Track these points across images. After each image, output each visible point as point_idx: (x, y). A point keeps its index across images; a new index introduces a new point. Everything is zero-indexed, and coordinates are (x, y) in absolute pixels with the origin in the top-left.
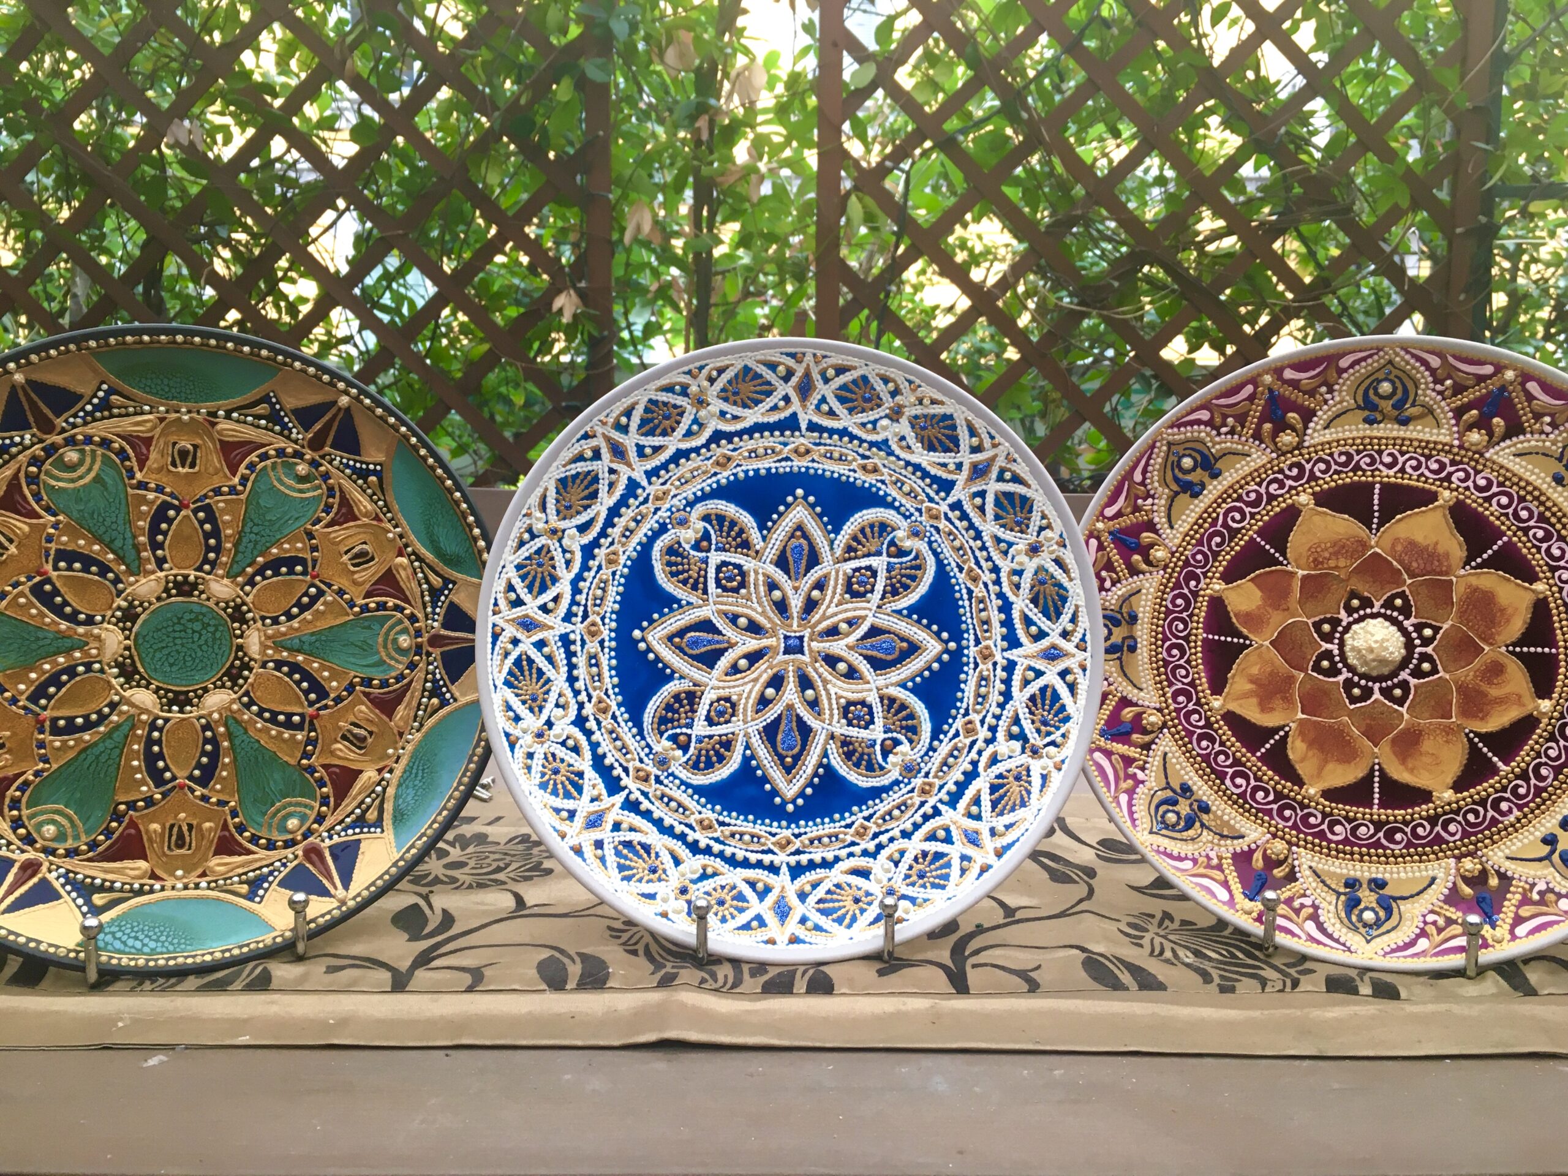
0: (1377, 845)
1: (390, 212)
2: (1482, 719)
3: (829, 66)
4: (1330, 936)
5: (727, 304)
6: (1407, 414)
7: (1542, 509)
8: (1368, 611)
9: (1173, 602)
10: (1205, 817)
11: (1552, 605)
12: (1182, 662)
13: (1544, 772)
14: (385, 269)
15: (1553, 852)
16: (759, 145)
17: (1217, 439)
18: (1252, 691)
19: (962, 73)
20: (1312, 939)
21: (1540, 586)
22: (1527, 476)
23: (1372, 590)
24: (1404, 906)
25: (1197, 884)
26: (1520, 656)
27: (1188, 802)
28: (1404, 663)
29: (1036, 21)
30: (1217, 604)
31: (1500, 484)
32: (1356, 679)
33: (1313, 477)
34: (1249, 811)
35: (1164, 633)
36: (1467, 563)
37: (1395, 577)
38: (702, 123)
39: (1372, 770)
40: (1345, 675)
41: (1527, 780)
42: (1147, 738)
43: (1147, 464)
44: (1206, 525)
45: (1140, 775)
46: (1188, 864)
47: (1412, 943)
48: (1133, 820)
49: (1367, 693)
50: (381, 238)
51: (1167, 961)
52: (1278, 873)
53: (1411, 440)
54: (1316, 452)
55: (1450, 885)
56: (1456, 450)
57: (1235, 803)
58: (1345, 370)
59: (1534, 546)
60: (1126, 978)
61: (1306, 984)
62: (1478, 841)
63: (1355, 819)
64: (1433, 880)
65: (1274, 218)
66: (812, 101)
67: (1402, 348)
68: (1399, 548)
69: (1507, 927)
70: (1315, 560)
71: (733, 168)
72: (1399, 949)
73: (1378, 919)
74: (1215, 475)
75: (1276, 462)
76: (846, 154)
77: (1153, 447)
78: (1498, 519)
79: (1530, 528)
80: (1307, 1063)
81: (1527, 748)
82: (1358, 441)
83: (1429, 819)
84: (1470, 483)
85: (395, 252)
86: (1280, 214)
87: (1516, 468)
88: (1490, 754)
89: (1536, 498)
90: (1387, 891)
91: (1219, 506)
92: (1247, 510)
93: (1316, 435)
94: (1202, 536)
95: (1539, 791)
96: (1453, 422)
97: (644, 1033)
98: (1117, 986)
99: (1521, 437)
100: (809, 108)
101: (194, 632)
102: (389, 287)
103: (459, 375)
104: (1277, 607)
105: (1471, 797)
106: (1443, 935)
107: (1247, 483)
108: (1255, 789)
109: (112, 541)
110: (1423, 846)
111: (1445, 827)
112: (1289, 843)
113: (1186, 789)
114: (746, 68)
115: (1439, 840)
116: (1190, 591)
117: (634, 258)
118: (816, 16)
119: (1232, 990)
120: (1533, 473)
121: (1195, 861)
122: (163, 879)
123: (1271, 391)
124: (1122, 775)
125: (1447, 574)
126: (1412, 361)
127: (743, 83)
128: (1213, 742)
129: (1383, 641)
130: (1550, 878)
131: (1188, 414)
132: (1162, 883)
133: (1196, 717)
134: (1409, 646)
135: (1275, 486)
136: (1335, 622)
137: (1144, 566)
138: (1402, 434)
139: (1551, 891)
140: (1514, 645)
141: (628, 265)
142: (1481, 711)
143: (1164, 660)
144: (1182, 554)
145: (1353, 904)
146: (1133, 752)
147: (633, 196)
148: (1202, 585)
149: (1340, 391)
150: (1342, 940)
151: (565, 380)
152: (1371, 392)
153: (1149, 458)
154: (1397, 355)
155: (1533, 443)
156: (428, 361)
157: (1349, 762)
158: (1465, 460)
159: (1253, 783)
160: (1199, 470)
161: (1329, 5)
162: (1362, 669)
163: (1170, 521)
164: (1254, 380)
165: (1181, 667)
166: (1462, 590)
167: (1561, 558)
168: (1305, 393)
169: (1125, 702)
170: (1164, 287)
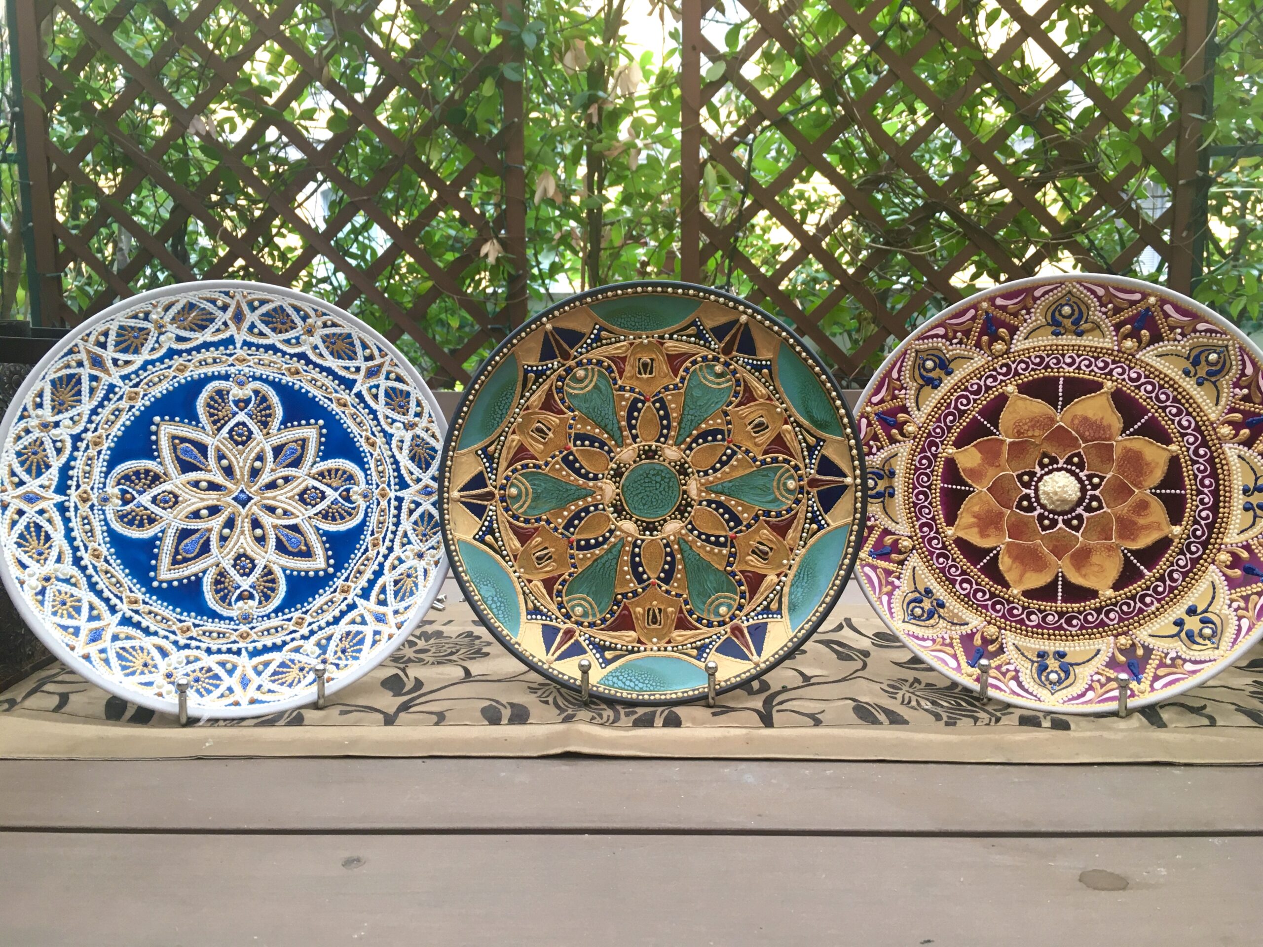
0: (1060, 628)
1: (357, 183)
2: (1133, 540)
3: (690, 64)
4: (1026, 691)
5: (613, 248)
6: (1082, 328)
7: (1175, 393)
8: (1055, 466)
9: (920, 462)
10: (941, 610)
11: (1182, 460)
12: (926, 504)
13: (1175, 576)
14: (353, 225)
15: (1181, 631)
16: (637, 126)
17: (950, 348)
18: (974, 523)
19: (792, 68)
20: (1014, 693)
21: (1173, 447)
22: (1165, 370)
23: (1058, 451)
24: (1078, 670)
25: (935, 657)
26: (1159, 496)
27: (930, 601)
28: (1080, 502)
29: (849, 27)
30: (950, 463)
31: (1147, 377)
32: (1046, 513)
33: (1017, 373)
34: (972, 606)
35: (913, 484)
36: (1123, 431)
37: (1074, 443)
38: (593, 110)
39: (1057, 576)
40: (1039, 510)
41: (1164, 582)
42: (902, 557)
43: (901, 366)
44: (943, 408)
45: (897, 582)
46: (929, 643)
47: (1083, 695)
48: (891, 614)
49: (1054, 523)
50: (351, 203)
51: (913, 708)
52: (992, 648)
53: (1085, 347)
54: (1019, 356)
55: (1110, 655)
56: (1116, 353)
57: (962, 600)
58: (1039, 298)
59: (1170, 419)
60: (882, 717)
61: (1005, 720)
62: (1130, 624)
63: (1045, 610)
64: (1098, 651)
65: (1036, 175)
66: (677, 92)
67: (1078, 283)
68: (1076, 422)
69: (1149, 683)
70: (1018, 431)
71: (617, 144)
72: (1074, 699)
73: (1060, 678)
74: (949, 373)
75: (991, 363)
76: (703, 132)
77: (905, 353)
78: (1145, 401)
79: (1167, 407)
80: (998, 767)
81: (1164, 559)
82: (1049, 348)
83: (1096, 609)
84: (1125, 376)
85: (362, 212)
86: (1041, 172)
87: (1157, 365)
88: (1138, 564)
89: (1171, 386)
90: (1067, 660)
91: (952, 394)
92: (971, 397)
93: (1019, 344)
94: (940, 415)
95: (1172, 589)
96: (1114, 333)
97: (553, 748)
98: (875, 721)
99: (1161, 344)
100: (675, 96)
101: (657, 482)
102: (356, 240)
103: (410, 305)
104: (992, 465)
105: (1125, 594)
106: (1104, 689)
107: (971, 378)
108: (976, 591)
109: (605, 425)
110: (1092, 628)
111: (1107, 615)
112: (1000, 628)
113: (928, 592)
114: (626, 68)
115: (1102, 624)
116: (932, 454)
117: (542, 213)
118: (679, 26)
119: (954, 724)
120: (1169, 369)
121: (934, 641)
122: (645, 644)
123: (987, 313)
124: (884, 582)
125: (1109, 439)
126: (1085, 291)
127: (624, 77)
128: (947, 559)
129: (1064, 486)
130: (1178, 649)
131: (929, 330)
132: (916, 660)
133: (936, 541)
134: (1083, 490)
135: (991, 380)
136: (1032, 474)
137: (899, 437)
138: (1078, 342)
139: (1179, 657)
140: (1156, 488)
141: (537, 219)
142: (1133, 534)
143: (913, 502)
144: (926, 428)
145: (1043, 669)
146: (891, 566)
147: (541, 167)
148: (940, 450)
149: (1036, 313)
150: (1035, 693)
151: (490, 307)
152: (1057, 313)
153: (903, 361)
154: (1074, 287)
155: (1169, 347)
156: (386, 295)
157: (1041, 572)
158: (1122, 360)
159: (975, 586)
160: (938, 370)
161: (1078, 8)
162: (1050, 507)
163: (917, 405)
164: (975, 306)
165: (925, 507)
166: (1119, 451)
167: (1189, 427)
168: (1011, 314)
169: (886, 532)
170: (951, 229)
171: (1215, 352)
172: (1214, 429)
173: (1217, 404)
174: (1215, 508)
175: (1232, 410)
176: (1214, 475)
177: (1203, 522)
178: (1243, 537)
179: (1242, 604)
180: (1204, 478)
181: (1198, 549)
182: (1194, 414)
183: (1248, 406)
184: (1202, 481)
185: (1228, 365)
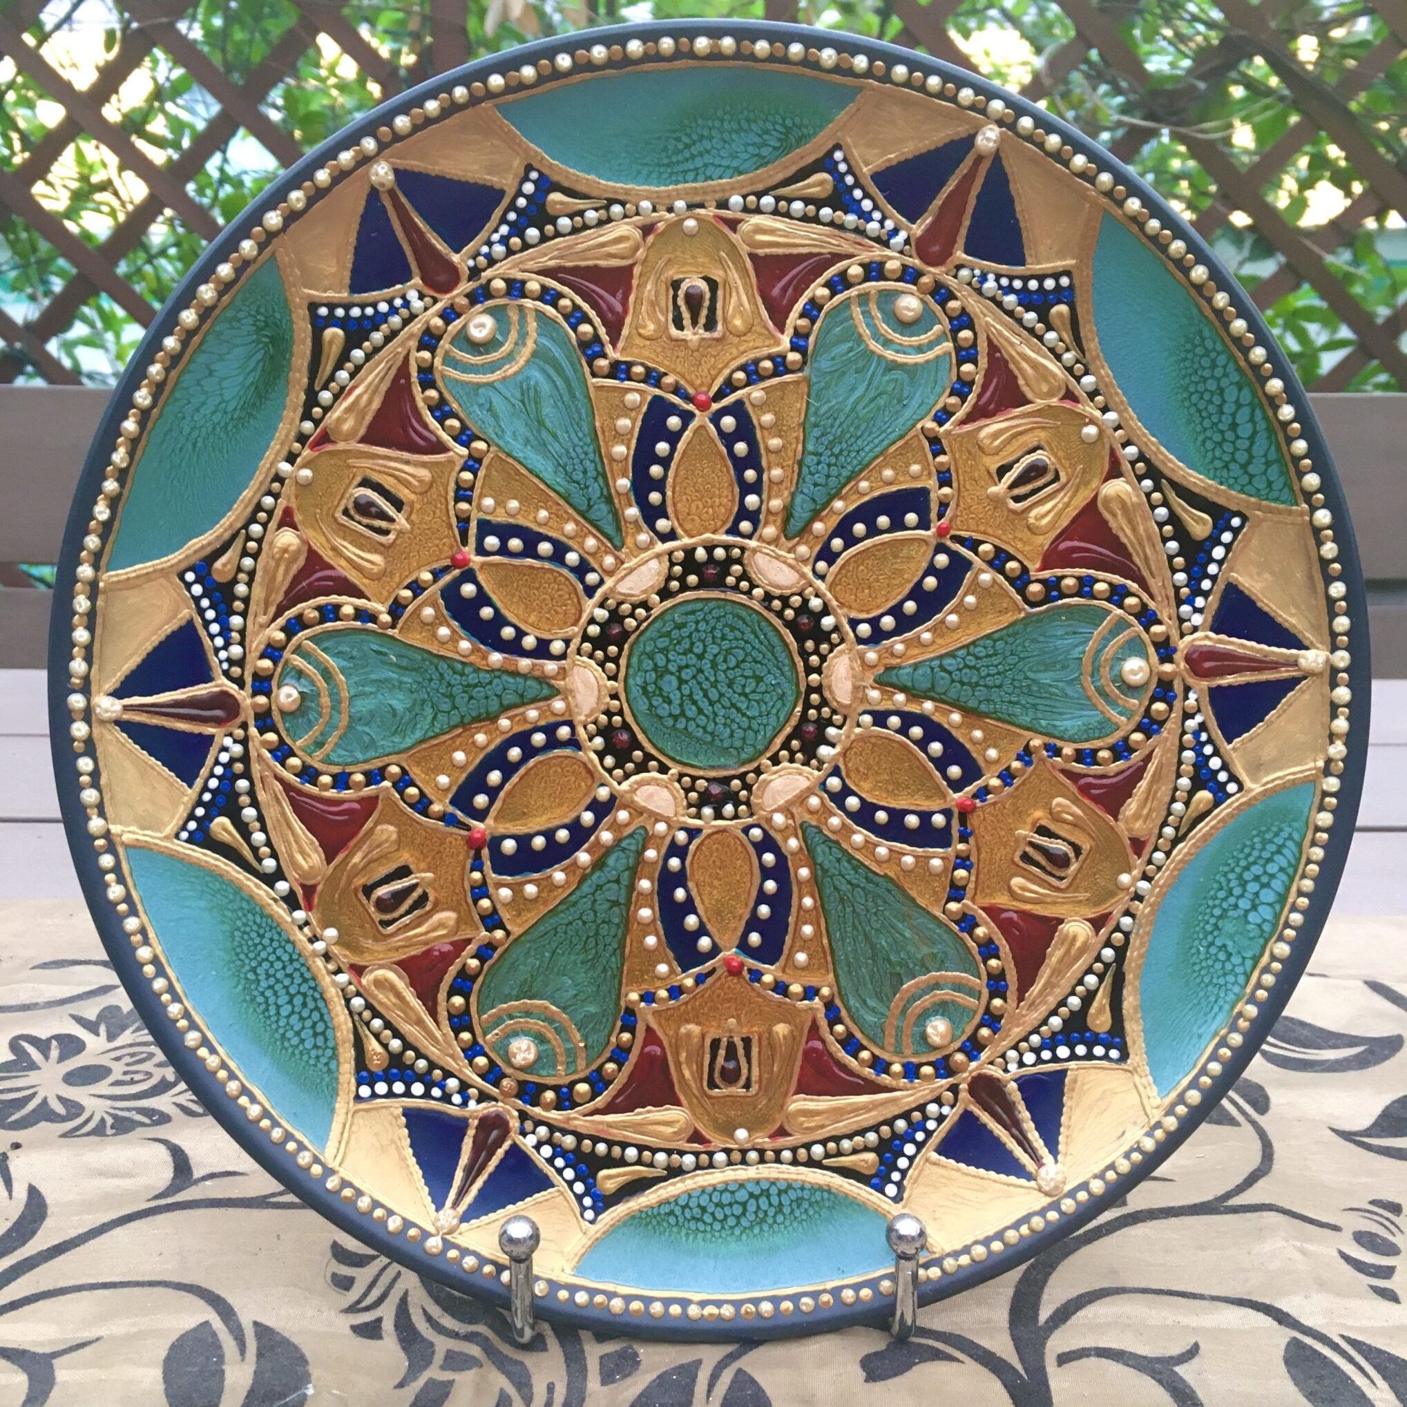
101: (681, 681)
109: (615, 903)
122: (1113, 453)
170: (1269, 92)
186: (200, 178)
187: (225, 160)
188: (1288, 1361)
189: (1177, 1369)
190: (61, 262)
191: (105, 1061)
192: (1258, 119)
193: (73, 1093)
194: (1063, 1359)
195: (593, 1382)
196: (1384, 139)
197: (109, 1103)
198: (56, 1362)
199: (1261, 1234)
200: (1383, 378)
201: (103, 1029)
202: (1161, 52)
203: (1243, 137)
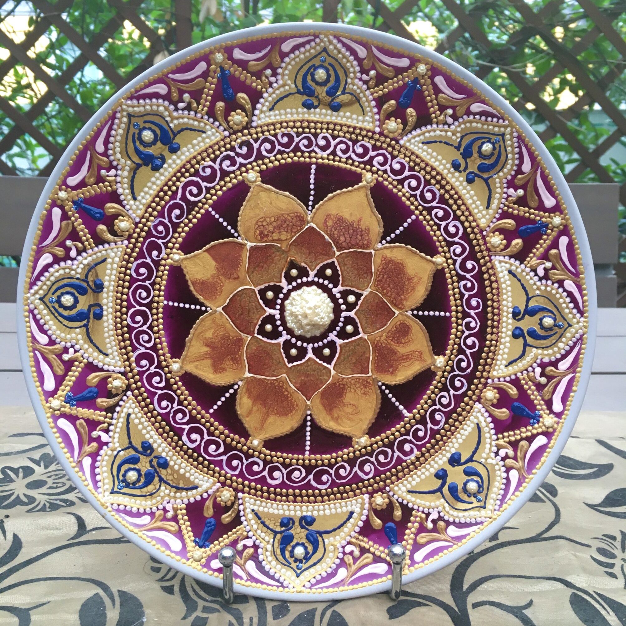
0: (308, 486)
2: (392, 373)
4: (266, 574)
6: (338, 100)
7: (442, 191)
8: (305, 279)
9: (137, 271)
10: (163, 472)
11: (448, 275)
12: (145, 328)
13: (438, 417)
15: (443, 485)
17: (175, 114)
18: (206, 354)
20: (252, 579)
21: (439, 259)
22: (432, 162)
23: (308, 261)
24: (329, 540)
25: (153, 538)
26: (422, 319)
27: (149, 459)
28: (332, 326)
30: (177, 273)
31: (411, 169)
32: (294, 340)
33: (260, 156)
34: (202, 464)
35: (128, 300)
36: (383, 238)
37: (326, 250)
39: (305, 421)
40: (285, 337)
41: (425, 424)
42: (112, 401)
43: (108, 135)
44: (167, 198)
45: (105, 437)
46: (146, 519)
47: (333, 573)
48: (95, 482)
49: (302, 352)
52: (226, 518)
53: (341, 125)
54: (263, 132)
55: (364, 518)
56: (377, 136)
57: (190, 456)
58: (287, 55)
59: (436, 224)
62: (387, 478)
63: (291, 465)
64: (352, 513)
67: (335, 37)
68: (330, 223)
69: (408, 553)
70: (261, 233)
72: (324, 580)
73: (307, 553)
74: (174, 150)
75: (228, 140)
77: (113, 117)
78: (408, 199)
79: (433, 208)
81: (425, 397)
82: (298, 124)
83: (349, 461)
84: (387, 167)
87: (423, 155)
88: (397, 404)
89: (438, 182)
90: (314, 527)
91: (178, 180)
92: (204, 184)
93: (263, 116)
94: (163, 208)
95: (434, 433)
96: (375, 110)
99: (429, 127)
104: (228, 276)
105: (382, 440)
106: (359, 563)
107: (203, 159)
108: (208, 443)
110: (344, 485)
111: (361, 469)
112: (236, 490)
113: (147, 448)
115: (356, 479)
116: (153, 260)
120: (437, 160)
121: (152, 514)
123: (222, 69)
124: (86, 438)
125: (367, 247)
126: (343, 50)
128: (172, 402)
129: (315, 307)
130: (440, 509)
131: (147, 86)
133: (157, 379)
134: (337, 311)
135: (227, 162)
136: (277, 290)
137: (109, 236)
138: (334, 119)
139: (440, 518)
140: (418, 309)
142: (391, 366)
143: (128, 326)
144: (145, 225)
145: (286, 540)
146: (97, 415)
148: (163, 255)
149: (283, 75)
150: (277, 576)
152: (309, 77)
153: (111, 129)
154: (331, 43)
155: (438, 132)
157: (287, 415)
158: (385, 146)
159: (206, 437)
160: (159, 144)
162: (298, 332)
163: (133, 192)
164: (206, 58)
165: (144, 332)
166: (379, 261)
167: (456, 234)
168: (253, 74)
169: (91, 368)
170: (542, 51)
171: (489, 141)
172: (484, 237)
173: (488, 207)
174: (481, 335)
175: (505, 215)
176: (481, 294)
177: (468, 352)
178: (512, 369)
179: (511, 453)
180: (471, 297)
181: (463, 384)
182: (463, 218)
183: (522, 211)
184: (468, 300)
185: (503, 158)
186: (71, 83)
187: (82, 75)
188: (571, 603)
189: (524, 611)
190: (8, 120)
191: (44, 478)
192: (538, 63)
193: (31, 493)
194: (475, 606)
195: (270, 618)
196: (592, 72)
197: (47, 497)
198: (31, 612)
199: (557, 549)
200: (592, 176)
201: (42, 464)
202: (494, 32)
203: (530, 69)
